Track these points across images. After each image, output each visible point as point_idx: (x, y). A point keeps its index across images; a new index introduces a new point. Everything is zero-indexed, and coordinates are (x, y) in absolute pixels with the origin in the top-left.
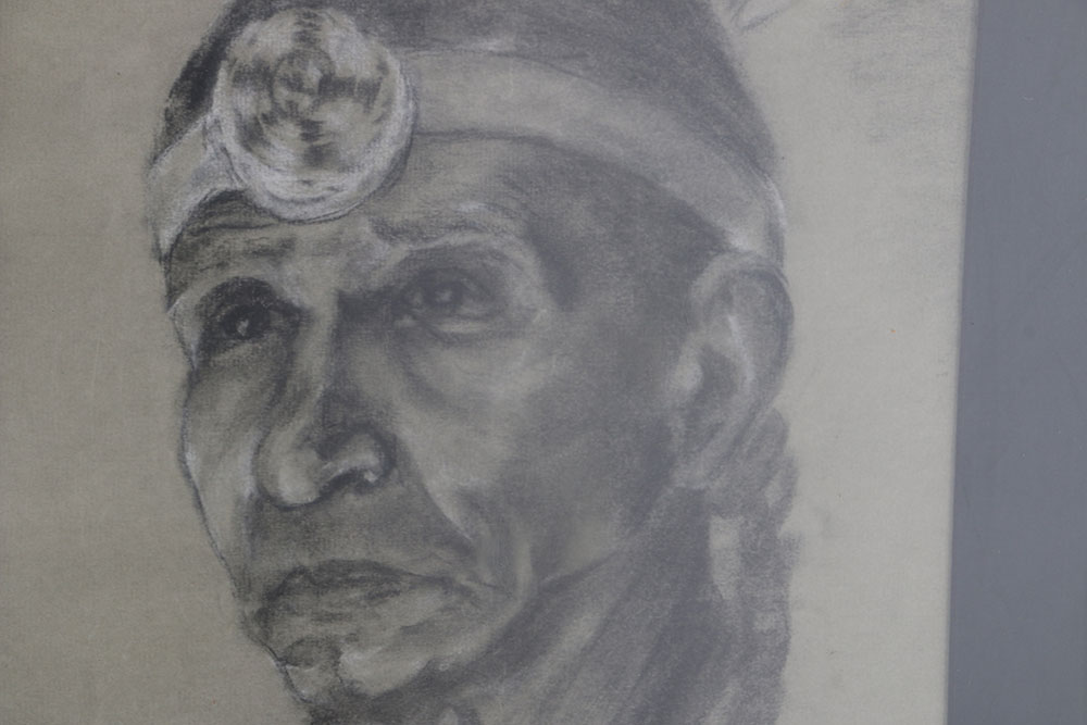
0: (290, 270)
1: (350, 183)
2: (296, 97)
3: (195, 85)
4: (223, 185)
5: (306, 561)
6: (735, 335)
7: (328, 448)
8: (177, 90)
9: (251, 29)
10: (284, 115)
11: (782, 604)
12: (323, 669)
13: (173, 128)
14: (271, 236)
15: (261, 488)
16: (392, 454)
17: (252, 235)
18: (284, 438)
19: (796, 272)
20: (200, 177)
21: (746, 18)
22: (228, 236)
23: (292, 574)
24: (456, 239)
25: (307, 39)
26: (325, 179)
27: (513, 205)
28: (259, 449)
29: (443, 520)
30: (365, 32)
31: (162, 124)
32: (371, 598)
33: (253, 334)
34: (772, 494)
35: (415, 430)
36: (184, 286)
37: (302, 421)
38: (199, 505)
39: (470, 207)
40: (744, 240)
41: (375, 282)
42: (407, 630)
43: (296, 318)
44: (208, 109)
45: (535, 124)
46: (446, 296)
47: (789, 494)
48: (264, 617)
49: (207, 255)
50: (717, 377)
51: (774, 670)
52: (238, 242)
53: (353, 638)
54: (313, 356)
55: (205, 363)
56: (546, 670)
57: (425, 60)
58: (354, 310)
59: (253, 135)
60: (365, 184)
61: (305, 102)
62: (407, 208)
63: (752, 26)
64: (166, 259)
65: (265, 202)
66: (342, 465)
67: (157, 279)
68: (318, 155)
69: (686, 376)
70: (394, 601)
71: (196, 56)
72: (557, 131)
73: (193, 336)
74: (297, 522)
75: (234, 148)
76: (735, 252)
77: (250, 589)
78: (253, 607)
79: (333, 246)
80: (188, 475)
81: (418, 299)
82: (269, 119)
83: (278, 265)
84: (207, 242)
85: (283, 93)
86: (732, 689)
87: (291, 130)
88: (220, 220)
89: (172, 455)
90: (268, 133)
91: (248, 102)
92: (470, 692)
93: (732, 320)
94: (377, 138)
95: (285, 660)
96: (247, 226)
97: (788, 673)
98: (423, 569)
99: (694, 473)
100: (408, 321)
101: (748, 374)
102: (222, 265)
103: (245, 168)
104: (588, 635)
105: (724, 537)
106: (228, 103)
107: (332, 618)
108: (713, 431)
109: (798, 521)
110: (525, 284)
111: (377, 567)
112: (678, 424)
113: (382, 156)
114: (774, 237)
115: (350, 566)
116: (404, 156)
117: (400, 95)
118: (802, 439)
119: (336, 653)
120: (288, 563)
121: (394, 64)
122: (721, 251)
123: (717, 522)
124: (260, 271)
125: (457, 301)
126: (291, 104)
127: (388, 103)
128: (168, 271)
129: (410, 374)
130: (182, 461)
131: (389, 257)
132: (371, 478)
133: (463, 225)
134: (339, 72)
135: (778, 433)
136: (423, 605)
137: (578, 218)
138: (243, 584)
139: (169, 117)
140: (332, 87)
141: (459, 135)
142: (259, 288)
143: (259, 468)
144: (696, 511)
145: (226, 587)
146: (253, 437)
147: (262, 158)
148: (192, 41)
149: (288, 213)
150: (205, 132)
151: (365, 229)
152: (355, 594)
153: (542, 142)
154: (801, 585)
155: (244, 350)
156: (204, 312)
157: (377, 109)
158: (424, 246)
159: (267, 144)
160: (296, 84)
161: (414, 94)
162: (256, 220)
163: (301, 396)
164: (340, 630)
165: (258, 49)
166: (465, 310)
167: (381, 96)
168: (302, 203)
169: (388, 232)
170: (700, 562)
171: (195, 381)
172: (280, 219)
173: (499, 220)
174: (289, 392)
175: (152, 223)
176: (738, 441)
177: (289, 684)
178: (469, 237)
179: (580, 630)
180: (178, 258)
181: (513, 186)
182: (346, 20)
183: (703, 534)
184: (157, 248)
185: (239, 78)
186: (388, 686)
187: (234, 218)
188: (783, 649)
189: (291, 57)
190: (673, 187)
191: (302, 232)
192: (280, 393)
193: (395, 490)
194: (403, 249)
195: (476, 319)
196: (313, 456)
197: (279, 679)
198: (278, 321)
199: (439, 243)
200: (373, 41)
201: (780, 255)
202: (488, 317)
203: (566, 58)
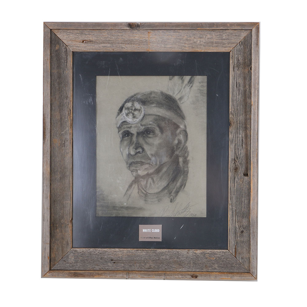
0: (131, 129)
1: (138, 120)
2: (132, 111)
3: (121, 110)
4: (124, 120)
5: (134, 161)
6: (181, 137)
7: (136, 149)
8: (119, 110)
9: (127, 104)
10: (131, 113)
11: (188, 167)
12: (136, 173)
13: (118, 114)
14: (129, 126)
15: (129, 153)
16: (143, 149)
17: (127, 125)
18: (131, 148)
19: (188, 130)
20: (122, 119)
21: (181, 102)
22: (124, 126)
23: (133, 162)
24: (149, 126)
25: (133, 105)
26: (135, 119)
27: (156, 122)
28: (129, 149)
29: (149, 157)
30: (139, 104)
31: (117, 114)
32: (141, 165)
33: (128, 136)
34: (186, 155)
35: (146, 147)
36: (120, 131)
37: (133, 146)
38: (122, 154)
39: (151, 123)
40: (182, 127)
41: (141, 131)
42: (145, 169)
43: (132, 134)
44: (122, 112)
45: (158, 114)
46: (149, 132)
47: (188, 155)
48: (129, 167)
49: (122, 128)
50: (180, 142)
51: (187, 175)
52: (125, 126)
53: (139, 169)
54: (134, 139)
55: (123, 139)
56: (161, 174)
57: (146, 107)
58: (138, 134)
59: (127, 115)
60: (139, 120)
61: (133, 111)
62: (144, 123)
63: (182, 103)
64: (118, 128)
65: (128, 122)
66: (138, 151)
67: (117, 130)
68: (134, 117)
69: (176, 142)
70: (144, 166)
71: (121, 107)
72: (161, 115)
73: (121, 136)
74: (133, 157)
75: (125, 116)
76: (181, 128)
77: (128, 164)
78: (128, 166)
79: (136, 127)
80: (121, 151)
81: (146, 133)
82: (129, 113)
83: (130, 129)
84: (122, 126)
85: (130, 111)
86: (182, 177)
87: (131, 114)
88: (124, 124)
89: (119, 149)
90: (129, 115)
91: (126, 111)
92: (152, 176)
93: (181, 136)
94: (140, 115)
95: (132, 171)
96: (126, 125)
97: (188, 175)
98: (147, 162)
99: (177, 153)
100: (144, 135)
101: (183, 141)
102: (124, 129)
103: (126, 118)
104: (166, 170)
105: (181, 160)
106: (124, 111)
107: (137, 167)
108: (179, 148)
109: (189, 158)
110: (157, 131)
111: (142, 162)
112: (175, 147)
114: (185, 126)
115: (139, 162)
116: (144, 117)
117: (143, 111)
118: (189, 149)
119: (137, 171)
120: (132, 161)
121: (142, 107)
122: (179, 128)
123: (180, 158)
124: (128, 129)
125: (150, 133)
126: (131, 112)
127: (142, 111)
128: (118, 129)
129: (145, 141)
130: (120, 150)
131: (142, 128)
132: (141, 152)
133: (150, 125)
134: (136, 108)
135: (186, 148)
136: (147, 166)
137: (163, 124)
138: (127, 163)
139: (118, 113)
140: (135, 110)
141: (149, 115)
142: (128, 131)
143: (129, 151)
144: (177, 157)
145: (125, 163)
146: (128, 147)
147: (128, 117)
148: (120, 105)
149: (131, 123)
150: (122, 115)
151: (139, 125)
152: (139, 165)
153: (159, 116)
154: (190, 165)
155: (126, 138)
156: (122, 134)
157: (140, 112)
158: (146, 127)
159: (129, 116)
160: (132, 110)
161: (144, 110)
162: (128, 124)
163: (133, 143)
164: (138, 168)
165: (128, 106)
166: (151, 134)
167: (141, 111)
168: (132, 122)
169: (142, 125)
170: (178, 163)
171: (121, 141)
172: (130, 124)
173: (154, 124)
174: (132, 143)
175: (117, 124)
176: (182, 149)
177: (132, 174)
178: (151, 126)
179: (165, 169)
180: (119, 128)
181: (156, 120)
182: (137, 103)
183: (178, 159)
184: (117, 127)
185: (126, 109)
186: (143, 175)
187: (126, 124)
188: (188, 172)
189: (131, 107)
190: (174, 121)
191: (133, 125)
192: (131, 143)
193: (144, 154)
194: (144, 127)
195: (152, 135)
196: (135, 150)
197: (131, 174)
198: (130, 135)
199: (147, 126)
200: (140, 105)
201: (186, 128)
202: (153, 135)
203: (161, 107)
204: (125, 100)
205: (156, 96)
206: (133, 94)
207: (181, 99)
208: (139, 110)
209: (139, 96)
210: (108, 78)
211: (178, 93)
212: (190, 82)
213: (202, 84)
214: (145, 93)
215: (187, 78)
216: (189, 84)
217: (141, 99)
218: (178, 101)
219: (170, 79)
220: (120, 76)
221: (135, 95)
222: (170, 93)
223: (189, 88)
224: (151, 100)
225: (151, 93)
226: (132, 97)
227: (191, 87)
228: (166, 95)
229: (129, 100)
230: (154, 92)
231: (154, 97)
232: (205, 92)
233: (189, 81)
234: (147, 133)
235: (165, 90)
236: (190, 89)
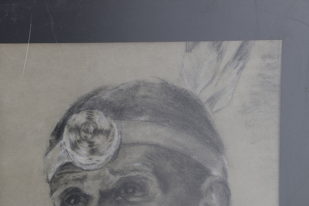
0: (86, 184)
1: (103, 159)
2: (87, 135)
3: (58, 133)
4: (66, 161)
6: (214, 200)
8: (53, 134)
9: (74, 116)
10: (84, 140)
13: (52, 145)
14: (80, 175)
17: (74, 175)
19: (231, 181)
20: (60, 159)
21: (214, 109)
22: (68, 175)
24: (133, 174)
25: (90, 118)
26: (95, 158)
27: (149, 164)
30: (106, 116)
31: (49, 144)
33: (75, 203)
36: (55, 190)
39: (137, 165)
40: (216, 172)
41: (110, 187)
43: (88, 198)
44: (62, 139)
45: (155, 141)
46: (131, 190)
49: (62, 181)
52: (70, 177)
57: (123, 123)
58: (104, 195)
59: (74, 146)
60: (107, 159)
61: (90, 136)
62: (119, 166)
63: (216, 112)
64: (50, 182)
65: (78, 165)
67: (47, 188)
68: (93, 151)
71: (58, 124)
72: (161, 142)
73: (58, 204)
75: (69, 150)
76: (213, 176)
79: (98, 177)
81: (123, 192)
82: (79, 141)
83: (82, 183)
84: (62, 177)
85: (83, 134)
87: (86, 144)
88: (66, 171)
90: (79, 145)
91: (73, 137)
93: (213, 195)
94: (110, 146)
96: (73, 172)
100: (120, 198)
102: (66, 184)
103: (73, 156)
106: (67, 137)
110: (154, 186)
113: (112, 151)
114: (224, 171)
116: (118, 150)
117: (116, 133)
121: (114, 125)
122: (209, 176)
124: (77, 185)
125: (134, 192)
126: (85, 137)
127: (113, 136)
128: (51, 186)
131: (114, 179)
133: (135, 170)
134: (99, 127)
137: (168, 167)
139: (51, 142)
140: (97, 132)
141: (134, 144)
142: (77, 190)
147: (77, 153)
148: (57, 120)
149: (85, 168)
150: (61, 146)
151: (107, 172)
153: (157, 146)
156: (61, 197)
157: (110, 138)
158: (124, 176)
159: (79, 148)
160: (87, 131)
161: (120, 133)
162: (76, 170)
165: (76, 122)
166: (136, 194)
167: (111, 134)
168: (89, 165)
169: (114, 173)
172: (83, 170)
173: (145, 168)
175: (46, 172)
178: (137, 173)
180: (53, 182)
181: (149, 158)
182: (101, 113)
184: (47, 179)
185: (71, 130)
187: (70, 170)
189: (85, 124)
190: (195, 157)
191: (89, 173)
194: (118, 177)
195: (139, 197)
198: (83, 199)
199: (128, 175)
200: (109, 119)
201: (226, 177)
202: (143, 196)
203: (163, 122)
204: (68, 107)
205: (149, 94)
206: (89, 90)
207: (212, 100)
208: (107, 133)
209: (106, 96)
210: (27, 48)
211: (207, 86)
212: (238, 58)
213: (268, 61)
214: (122, 87)
215: (232, 46)
216: (236, 61)
217: (111, 103)
218: (207, 107)
219: (188, 50)
220: (58, 43)
221: (96, 92)
222: (186, 85)
223: (236, 71)
224: (137, 106)
225: (136, 87)
226: (88, 97)
227: (242, 68)
228: (175, 90)
229: (80, 106)
230: (145, 84)
231: (144, 97)
232: (277, 81)
233: (237, 55)
234: (126, 192)
235: (173, 79)
236: (238, 73)
